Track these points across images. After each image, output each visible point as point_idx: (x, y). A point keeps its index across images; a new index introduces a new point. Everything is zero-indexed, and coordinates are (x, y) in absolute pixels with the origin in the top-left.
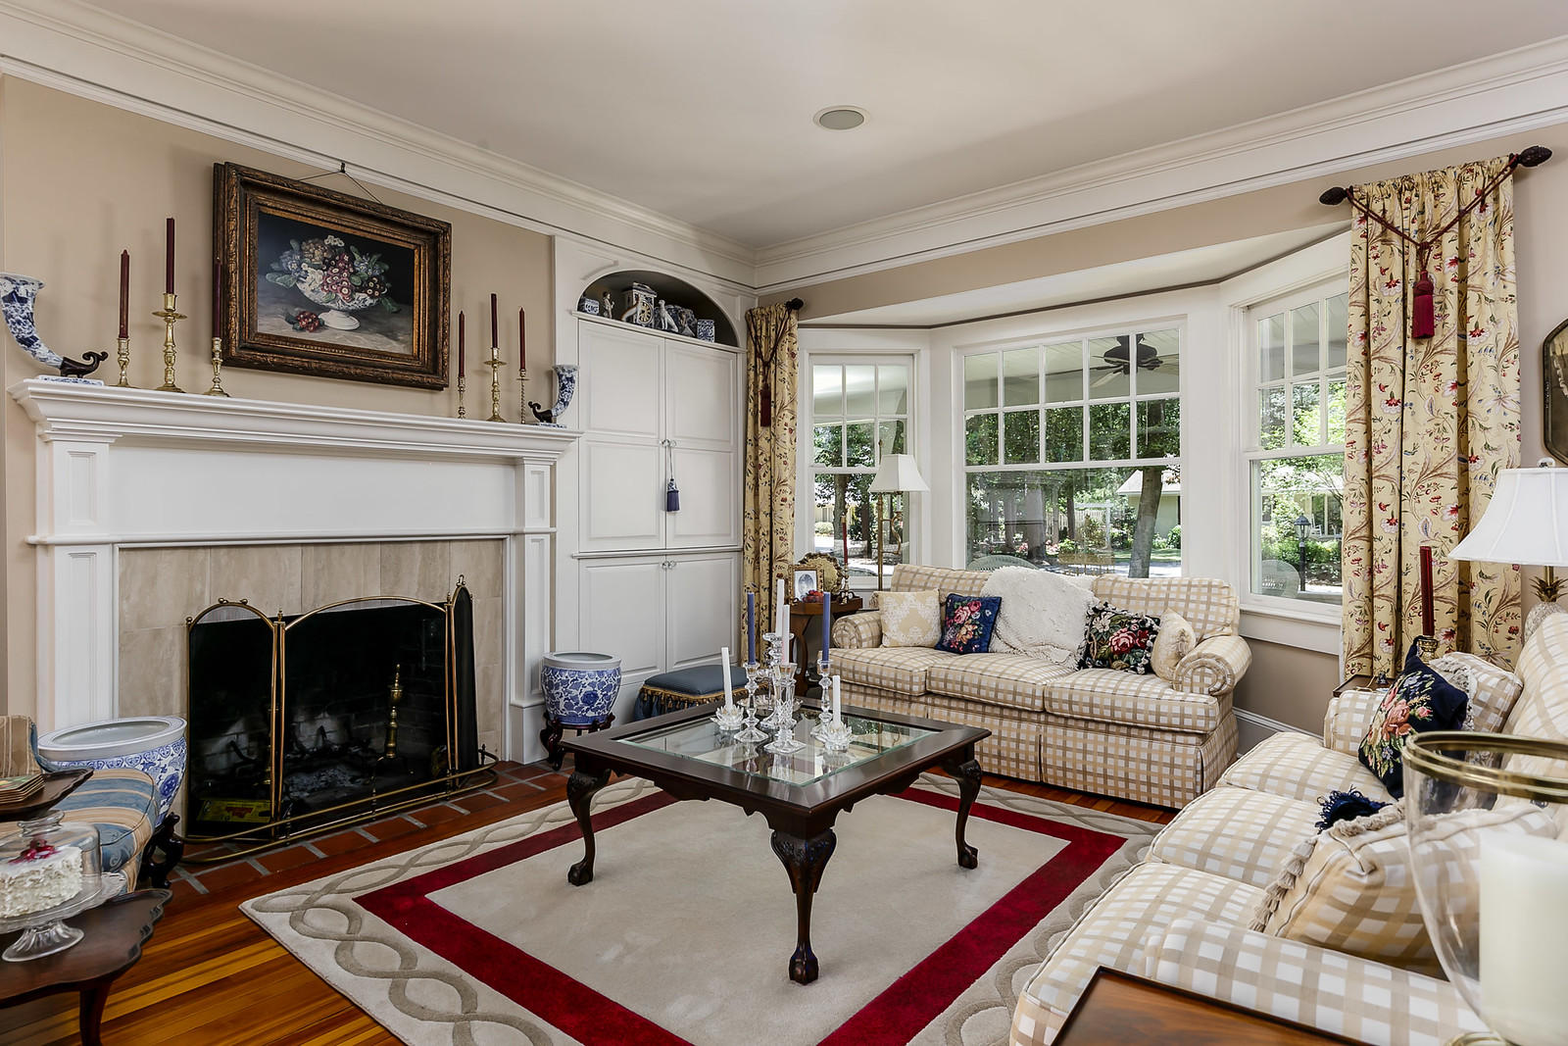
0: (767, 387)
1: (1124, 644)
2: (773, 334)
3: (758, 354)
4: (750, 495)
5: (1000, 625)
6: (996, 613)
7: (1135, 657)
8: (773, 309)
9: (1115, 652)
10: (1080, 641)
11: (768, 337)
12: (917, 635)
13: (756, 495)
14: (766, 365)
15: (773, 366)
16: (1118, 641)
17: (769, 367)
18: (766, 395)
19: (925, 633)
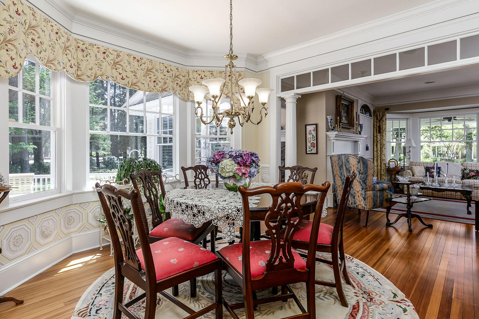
0: (380, 126)
1: (473, 175)
2: (381, 115)
3: (377, 119)
4: (375, 147)
5: (441, 172)
6: (440, 170)
7: (476, 177)
8: (381, 110)
9: (471, 176)
10: (461, 175)
11: (380, 115)
12: (421, 174)
13: (377, 147)
14: (380, 121)
15: (381, 121)
16: (472, 174)
17: (380, 122)
18: (379, 127)
19: (423, 174)
